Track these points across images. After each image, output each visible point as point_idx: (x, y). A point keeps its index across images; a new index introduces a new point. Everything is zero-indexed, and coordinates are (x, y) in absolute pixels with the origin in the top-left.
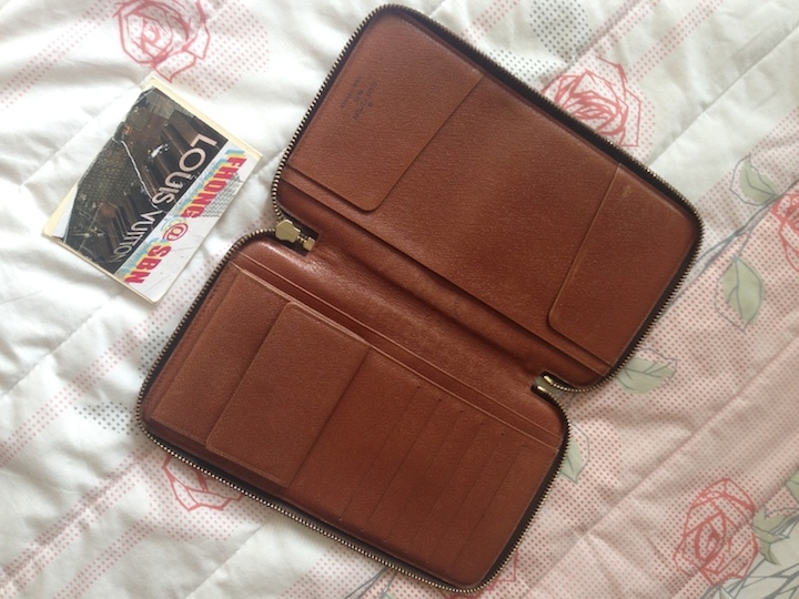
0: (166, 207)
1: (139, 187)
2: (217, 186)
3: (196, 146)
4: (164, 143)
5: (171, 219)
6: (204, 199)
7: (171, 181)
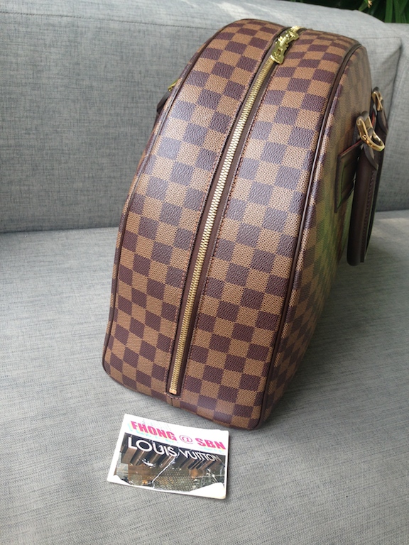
0: (176, 449)
1: (173, 465)
2: (152, 430)
3: (136, 446)
4: (142, 462)
5: (179, 444)
6: (162, 433)
7: (161, 452)
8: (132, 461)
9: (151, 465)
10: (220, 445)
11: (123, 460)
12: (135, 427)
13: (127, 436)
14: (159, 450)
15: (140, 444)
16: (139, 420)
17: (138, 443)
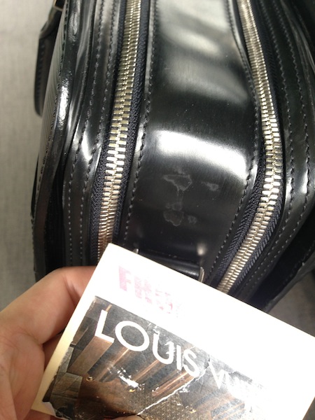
1: (182, 395)
3: (113, 335)
7: (166, 357)
9: (134, 384)
13: (98, 306)
14: (163, 351)
15: (124, 330)
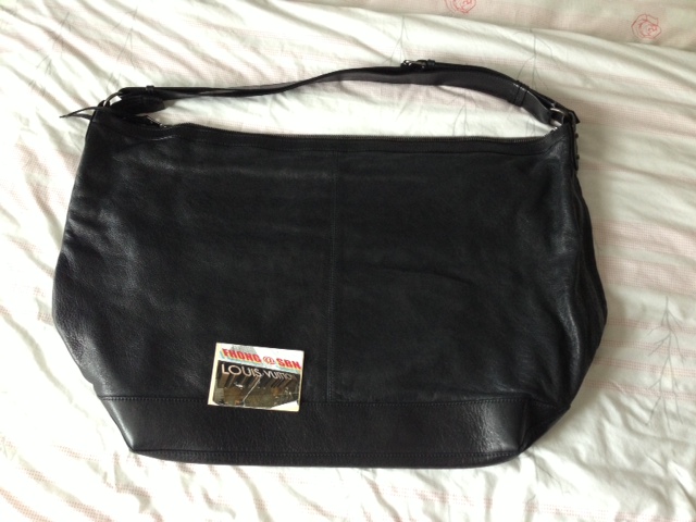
0: (261, 370)
1: (259, 385)
2: (240, 355)
3: (228, 372)
4: (233, 385)
5: (265, 365)
6: (249, 357)
7: (249, 373)
8: (226, 385)
9: (241, 386)
10: (296, 365)
11: (218, 385)
12: (226, 354)
13: (220, 363)
14: (247, 372)
15: (232, 369)
16: (228, 347)
17: (229, 368)
